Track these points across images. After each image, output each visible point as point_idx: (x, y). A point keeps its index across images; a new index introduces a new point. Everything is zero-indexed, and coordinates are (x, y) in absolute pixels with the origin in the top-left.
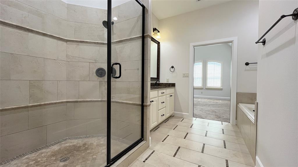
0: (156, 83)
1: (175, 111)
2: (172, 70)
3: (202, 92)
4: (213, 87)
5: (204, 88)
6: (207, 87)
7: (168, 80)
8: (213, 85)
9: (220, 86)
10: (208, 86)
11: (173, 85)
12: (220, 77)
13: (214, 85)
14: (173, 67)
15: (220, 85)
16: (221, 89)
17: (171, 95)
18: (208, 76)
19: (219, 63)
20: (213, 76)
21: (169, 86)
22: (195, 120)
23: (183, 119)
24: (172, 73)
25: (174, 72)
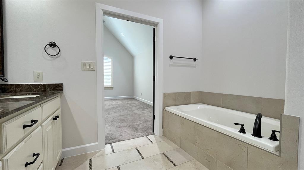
1: (64, 147)
2: (52, 51)
7: (39, 76)
9: (111, 85)
10: (105, 85)
11: (57, 88)
12: (111, 75)
14: (53, 45)
15: (111, 83)
16: (112, 88)
17: (54, 115)
19: (109, 58)
21: (45, 90)
22: (113, 152)
23: (89, 160)
24: (53, 59)
25: (57, 58)
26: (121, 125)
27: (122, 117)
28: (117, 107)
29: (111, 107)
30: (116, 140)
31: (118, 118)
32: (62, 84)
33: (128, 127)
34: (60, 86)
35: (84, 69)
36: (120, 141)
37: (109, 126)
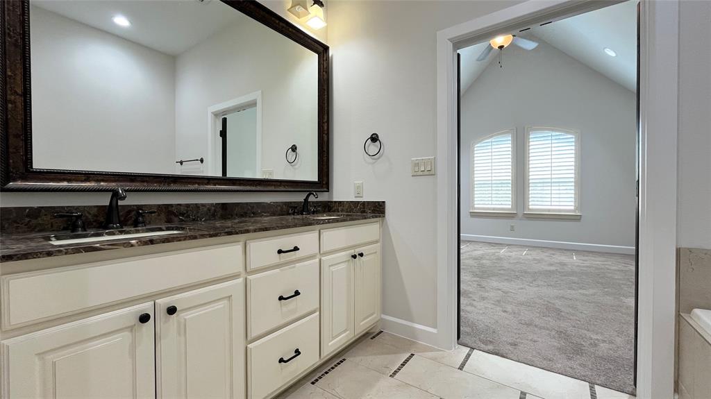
0: (306, 200)
1: (384, 311)
2: (373, 148)
3: (512, 227)
4: (549, 210)
5: (520, 215)
6: (529, 209)
7: (359, 190)
8: (549, 203)
9: (573, 208)
10: (531, 207)
11: (377, 209)
12: (573, 180)
13: (553, 204)
14: (374, 138)
15: (573, 204)
16: (576, 218)
17: (357, 251)
18: (531, 177)
19: (568, 133)
20: (549, 176)
21: (364, 212)
22: (461, 368)
23: (410, 354)
24: (374, 161)
25: (379, 158)
26: (537, 321)
27: (558, 303)
28: (573, 273)
29: (552, 268)
30: (490, 347)
31: (544, 301)
32: (384, 202)
33: (553, 333)
34: (381, 206)
35: (415, 174)
36: (497, 354)
37: (505, 311)
